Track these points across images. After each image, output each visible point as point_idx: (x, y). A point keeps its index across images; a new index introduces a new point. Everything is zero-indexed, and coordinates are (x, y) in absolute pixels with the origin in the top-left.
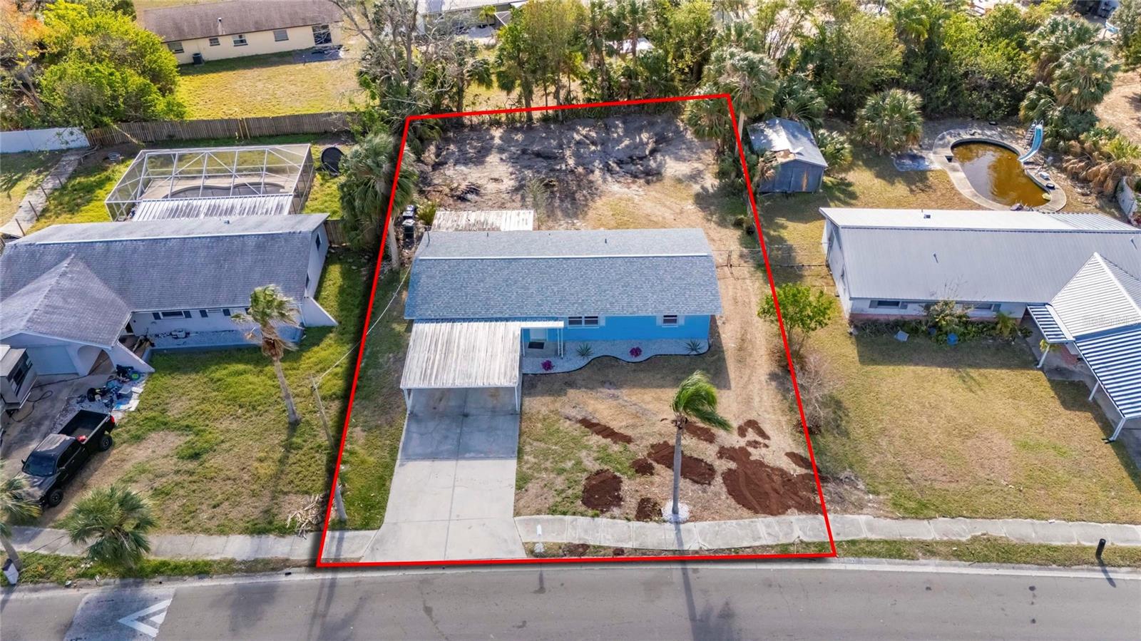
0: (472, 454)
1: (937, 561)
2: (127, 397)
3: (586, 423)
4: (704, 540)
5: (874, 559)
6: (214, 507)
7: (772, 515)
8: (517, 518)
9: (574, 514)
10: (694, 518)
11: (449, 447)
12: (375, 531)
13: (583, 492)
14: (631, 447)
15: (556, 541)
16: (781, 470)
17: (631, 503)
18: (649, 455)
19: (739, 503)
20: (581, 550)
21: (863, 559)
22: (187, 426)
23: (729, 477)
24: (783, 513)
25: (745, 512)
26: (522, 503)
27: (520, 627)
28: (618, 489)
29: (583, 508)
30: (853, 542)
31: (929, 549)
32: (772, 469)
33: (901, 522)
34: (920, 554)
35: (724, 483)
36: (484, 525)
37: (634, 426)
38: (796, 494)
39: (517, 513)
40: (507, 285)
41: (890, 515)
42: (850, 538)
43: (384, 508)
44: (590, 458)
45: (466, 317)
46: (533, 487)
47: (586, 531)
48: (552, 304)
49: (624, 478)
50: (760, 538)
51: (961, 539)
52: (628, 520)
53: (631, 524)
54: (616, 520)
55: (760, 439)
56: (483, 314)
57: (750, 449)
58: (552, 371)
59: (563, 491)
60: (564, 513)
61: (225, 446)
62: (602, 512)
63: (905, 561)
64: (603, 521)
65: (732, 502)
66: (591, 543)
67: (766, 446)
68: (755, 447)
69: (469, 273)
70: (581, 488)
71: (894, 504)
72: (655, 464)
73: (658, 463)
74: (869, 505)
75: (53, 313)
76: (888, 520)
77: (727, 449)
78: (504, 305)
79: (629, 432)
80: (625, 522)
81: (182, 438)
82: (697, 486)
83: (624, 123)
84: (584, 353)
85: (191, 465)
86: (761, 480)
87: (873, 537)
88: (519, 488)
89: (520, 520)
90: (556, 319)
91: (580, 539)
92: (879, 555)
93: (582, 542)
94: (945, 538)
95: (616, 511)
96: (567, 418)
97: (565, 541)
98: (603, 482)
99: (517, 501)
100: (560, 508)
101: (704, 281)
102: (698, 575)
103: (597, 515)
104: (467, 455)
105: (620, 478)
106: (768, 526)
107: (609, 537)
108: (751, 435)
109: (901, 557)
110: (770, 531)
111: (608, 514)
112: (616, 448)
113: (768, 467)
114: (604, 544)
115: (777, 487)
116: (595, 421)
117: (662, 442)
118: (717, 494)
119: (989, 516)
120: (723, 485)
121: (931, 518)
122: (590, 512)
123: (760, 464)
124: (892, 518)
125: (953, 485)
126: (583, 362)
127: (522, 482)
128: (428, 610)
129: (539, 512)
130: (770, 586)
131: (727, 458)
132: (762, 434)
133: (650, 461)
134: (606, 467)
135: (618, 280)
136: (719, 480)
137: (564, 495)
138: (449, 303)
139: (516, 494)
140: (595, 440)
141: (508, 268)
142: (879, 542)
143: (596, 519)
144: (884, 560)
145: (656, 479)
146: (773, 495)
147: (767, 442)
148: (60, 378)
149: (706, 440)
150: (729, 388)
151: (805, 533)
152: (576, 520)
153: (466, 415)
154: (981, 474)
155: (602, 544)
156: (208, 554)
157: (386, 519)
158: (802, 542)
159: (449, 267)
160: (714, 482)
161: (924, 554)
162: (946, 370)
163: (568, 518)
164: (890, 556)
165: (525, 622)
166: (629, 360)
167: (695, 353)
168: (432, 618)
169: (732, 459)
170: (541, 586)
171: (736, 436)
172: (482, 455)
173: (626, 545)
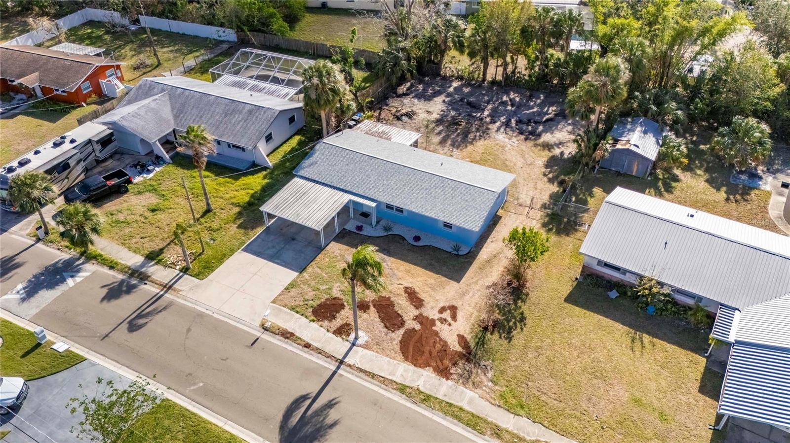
0: (279, 261)
2: (149, 172)
4: (360, 361)
5: (456, 421)
6: (142, 238)
7: (415, 365)
8: (271, 304)
9: (302, 315)
10: (366, 346)
11: (271, 253)
12: (199, 280)
13: (318, 305)
15: (279, 325)
16: (446, 343)
17: (338, 322)
18: (373, 301)
19: (401, 350)
20: (289, 335)
21: (447, 418)
22: (163, 195)
23: (411, 332)
24: (423, 368)
25: (400, 357)
26: (281, 297)
27: (223, 360)
28: (338, 312)
29: (310, 314)
30: (451, 405)
31: (498, 433)
32: (441, 340)
33: (495, 408)
34: (489, 433)
35: (403, 335)
36: (252, 300)
38: (441, 361)
39: (274, 302)
40: (360, 172)
41: (491, 400)
42: (450, 401)
43: (213, 271)
44: (338, 289)
45: (325, 182)
46: (294, 292)
47: (300, 327)
49: (347, 307)
50: (394, 375)
51: (526, 437)
52: (328, 331)
53: (327, 333)
54: (321, 328)
55: (449, 319)
56: (335, 184)
57: (438, 323)
58: (361, 233)
59: (308, 300)
60: (297, 312)
61: (170, 211)
62: (318, 320)
63: (475, 432)
64: (314, 325)
65: (398, 348)
66: (297, 334)
67: (450, 325)
68: (442, 323)
69: (344, 158)
70: (319, 303)
71: (501, 395)
72: (372, 307)
73: (374, 307)
74: (484, 388)
75: (136, 117)
76: (488, 403)
77: (423, 317)
78: (350, 183)
80: (325, 331)
81: (157, 200)
82: (385, 330)
83: (546, 97)
84: (387, 229)
85: (149, 214)
86: (427, 343)
87: (466, 407)
88: (286, 289)
89: (272, 306)
90: (373, 200)
91: (293, 330)
92: (460, 419)
93: (292, 332)
94: (515, 432)
95: (326, 323)
97: (284, 327)
98: (333, 305)
99: (280, 295)
100: (298, 309)
101: (480, 207)
102: (340, 379)
103: (314, 321)
104: (276, 261)
105: (345, 306)
106: (405, 371)
107: (309, 335)
108: (447, 315)
109: (474, 429)
110: (404, 374)
111: (320, 323)
113: (439, 337)
114: (303, 338)
115: (433, 351)
117: (387, 296)
118: (392, 339)
119: (562, 433)
120: (401, 336)
121: (518, 415)
122: (312, 318)
123: (436, 334)
124: (490, 402)
125: (555, 402)
126: (383, 234)
127: (291, 286)
128: (189, 330)
129: (285, 306)
130: (375, 405)
131: (418, 322)
132: (454, 317)
133: (371, 304)
134: (342, 297)
135: (427, 189)
136: (402, 331)
137: (306, 303)
139: (282, 291)
141: (368, 161)
142: (468, 412)
143: (311, 323)
144: (461, 424)
145: (365, 315)
146: (427, 354)
147: (452, 322)
148: (132, 153)
149: (415, 306)
150: (459, 282)
151: (424, 386)
152: (301, 318)
153: (293, 239)
154: (584, 405)
156: (121, 259)
157: (209, 277)
158: (418, 389)
160: (397, 332)
161: (492, 435)
162: (626, 328)
163: (298, 316)
164: (468, 424)
165: (227, 358)
166: (411, 243)
167: (455, 252)
168: (187, 335)
169: (421, 323)
170: (252, 344)
171: (436, 311)
172: (284, 264)
173: (315, 344)
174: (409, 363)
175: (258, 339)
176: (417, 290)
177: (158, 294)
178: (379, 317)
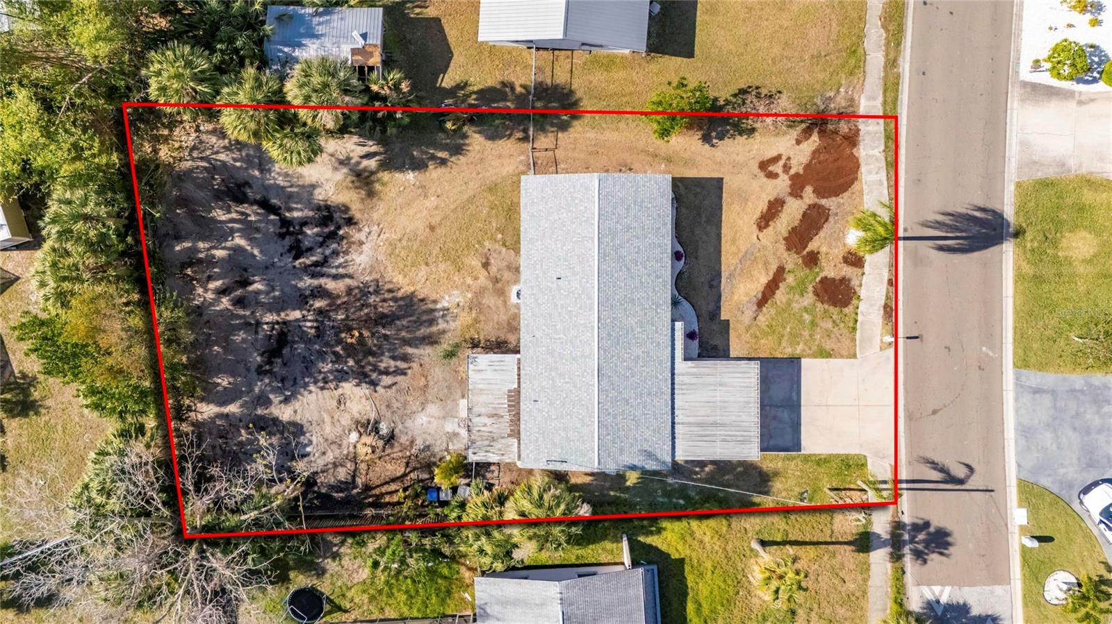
0: (794, 395)
1: (900, 61)
3: (762, 302)
5: (899, 103)
6: (844, 581)
7: (859, 168)
8: (858, 356)
9: (857, 314)
11: (785, 413)
12: (868, 459)
13: (836, 306)
14: (789, 267)
15: (880, 327)
16: (814, 152)
17: (847, 271)
18: (797, 253)
19: (847, 190)
20: (888, 309)
23: (820, 193)
24: (857, 159)
25: (856, 187)
26: (845, 353)
27: (949, 351)
28: (834, 280)
29: (851, 307)
31: (891, 64)
32: (813, 158)
33: (868, 75)
34: (895, 70)
35: (827, 198)
36: (864, 380)
37: (766, 264)
38: (839, 146)
39: (854, 356)
40: (633, 377)
41: (861, 82)
43: (847, 456)
44: (801, 300)
45: (670, 412)
46: (828, 346)
47: (872, 305)
48: (657, 332)
49: (822, 275)
50: (880, 180)
51: (884, 38)
52: (863, 274)
53: (866, 273)
54: (863, 282)
55: (781, 163)
56: (668, 397)
57: (792, 172)
58: (697, 332)
59: (834, 322)
60: (856, 321)
62: (855, 293)
64: (863, 293)
65: (846, 195)
66: (883, 302)
67: (789, 158)
68: (790, 168)
69: (616, 415)
70: (831, 308)
71: (851, 74)
72: (808, 250)
73: (806, 246)
74: (850, 93)
76: (866, 83)
77: (792, 190)
78: (657, 378)
79: (773, 267)
80: (864, 277)
82: (831, 219)
84: (676, 303)
86: (824, 170)
87: (880, 99)
88: (829, 355)
89: (861, 353)
90: (673, 330)
91: (879, 310)
92: (896, 99)
93: (882, 309)
95: (855, 283)
96: (755, 318)
97: (881, 321)
98: (826, 291)
99: (842, 357)
100: (851, 324)
101: (632, 187)
102: (909, 228)
103: (858, 297)
104: (795, 398)
105: (822, 278)
106: (870, 172)
107: (878, 289)
108: (777, 168)
110: (874, 172)
111: (857, 289)
112: (790, 279)
113: (811, 161)
115: (831, 159)
116: (760, 296)
117: (784, 242)
118: (839, 205)
120: (830, 199)
121: (865, 52)
122: (854, 302)
123: (808, 167)
124: (864, 80)
125: (834, 25)
126: (686, 304)
127: (824, 354)
128: (935, 412)
129: (854, 340)
130: (919, 180)
131: (802, 192)
132: (777, 159)
133: (805, 253)
134: (810, 289)
136: (823, 202)
137: (839, 321)
138: (654, 431)
139: (836, 357)
140: (780, 295)
141: (609, 377)
142: (885, 96)
143: (861, 297)
144: (900, 97)
145: (824, 249)
146: (839, 163)
147: (784, 158)
149: (782, 206)
150: (720, 181)
151: (876, 147)
152: (862, 312)
155: (885, 294)
156: (886, 573)
157: (857, 452)
158: (884, 151)
159: (609, 434)
160: (827, 206)
161: (895, 67)
163: (860, 318)
164: (897, 91)
165: (946, 347)
166: (683, 263)
168: (941, 409)
169: (802, 188)
170: (917, 337)
171: (778, 181)
172: (795, 386)
173: (886, 275)
174: (859, 174)
175: (908, 338)
176: (758, 214)
177: (907, 489)
178: (817, 234)
